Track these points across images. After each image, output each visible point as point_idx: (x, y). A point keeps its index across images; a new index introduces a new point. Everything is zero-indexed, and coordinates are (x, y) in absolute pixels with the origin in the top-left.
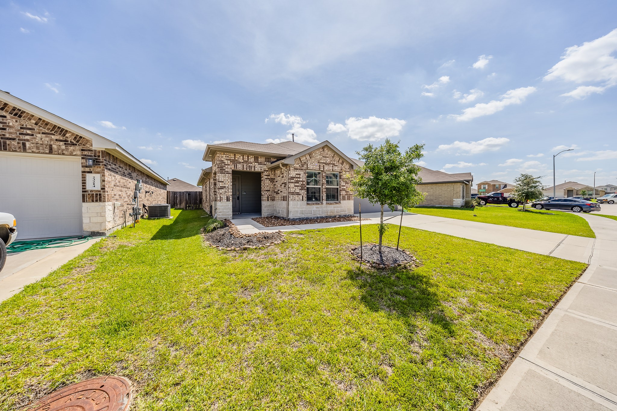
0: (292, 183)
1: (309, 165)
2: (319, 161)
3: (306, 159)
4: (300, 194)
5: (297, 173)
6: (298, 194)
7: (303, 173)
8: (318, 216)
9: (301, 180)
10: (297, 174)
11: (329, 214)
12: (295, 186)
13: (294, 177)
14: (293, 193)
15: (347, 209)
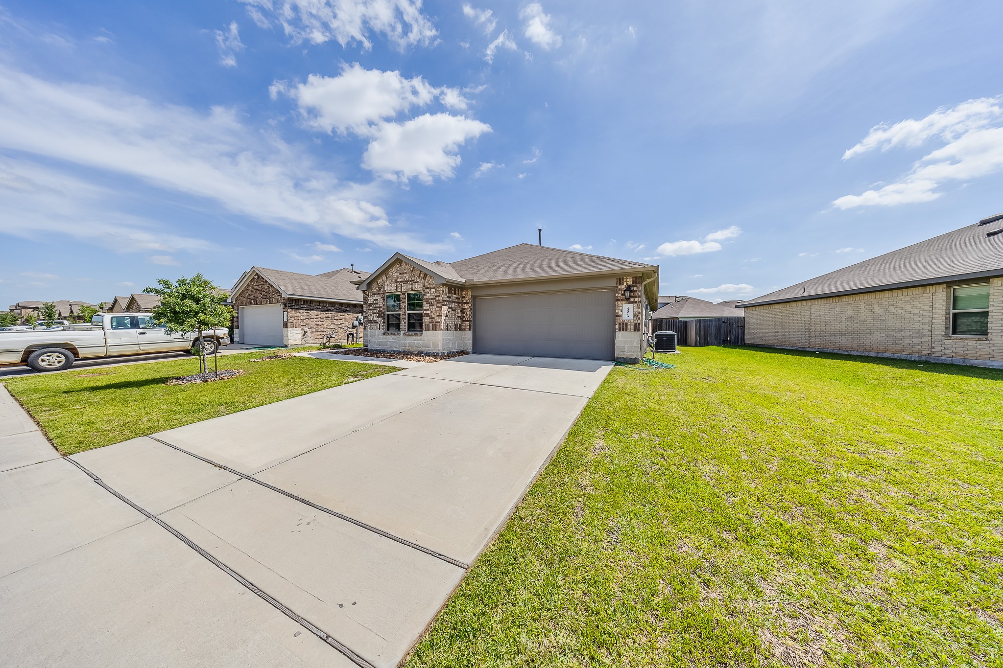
0: (370, 310)
1: (385, 287)
2: (396, 280)
3: (383, 280)
4: (377, 323)
5: (375, 298)
6: (376, 322)
7: (380, 298)
8: (395, 349)
9: (378, 306)
10: (375, 300)
11: (407, 348)
12: (373, 313)
13: (372, 304)
14: (371, 321)
15: (431, 343)
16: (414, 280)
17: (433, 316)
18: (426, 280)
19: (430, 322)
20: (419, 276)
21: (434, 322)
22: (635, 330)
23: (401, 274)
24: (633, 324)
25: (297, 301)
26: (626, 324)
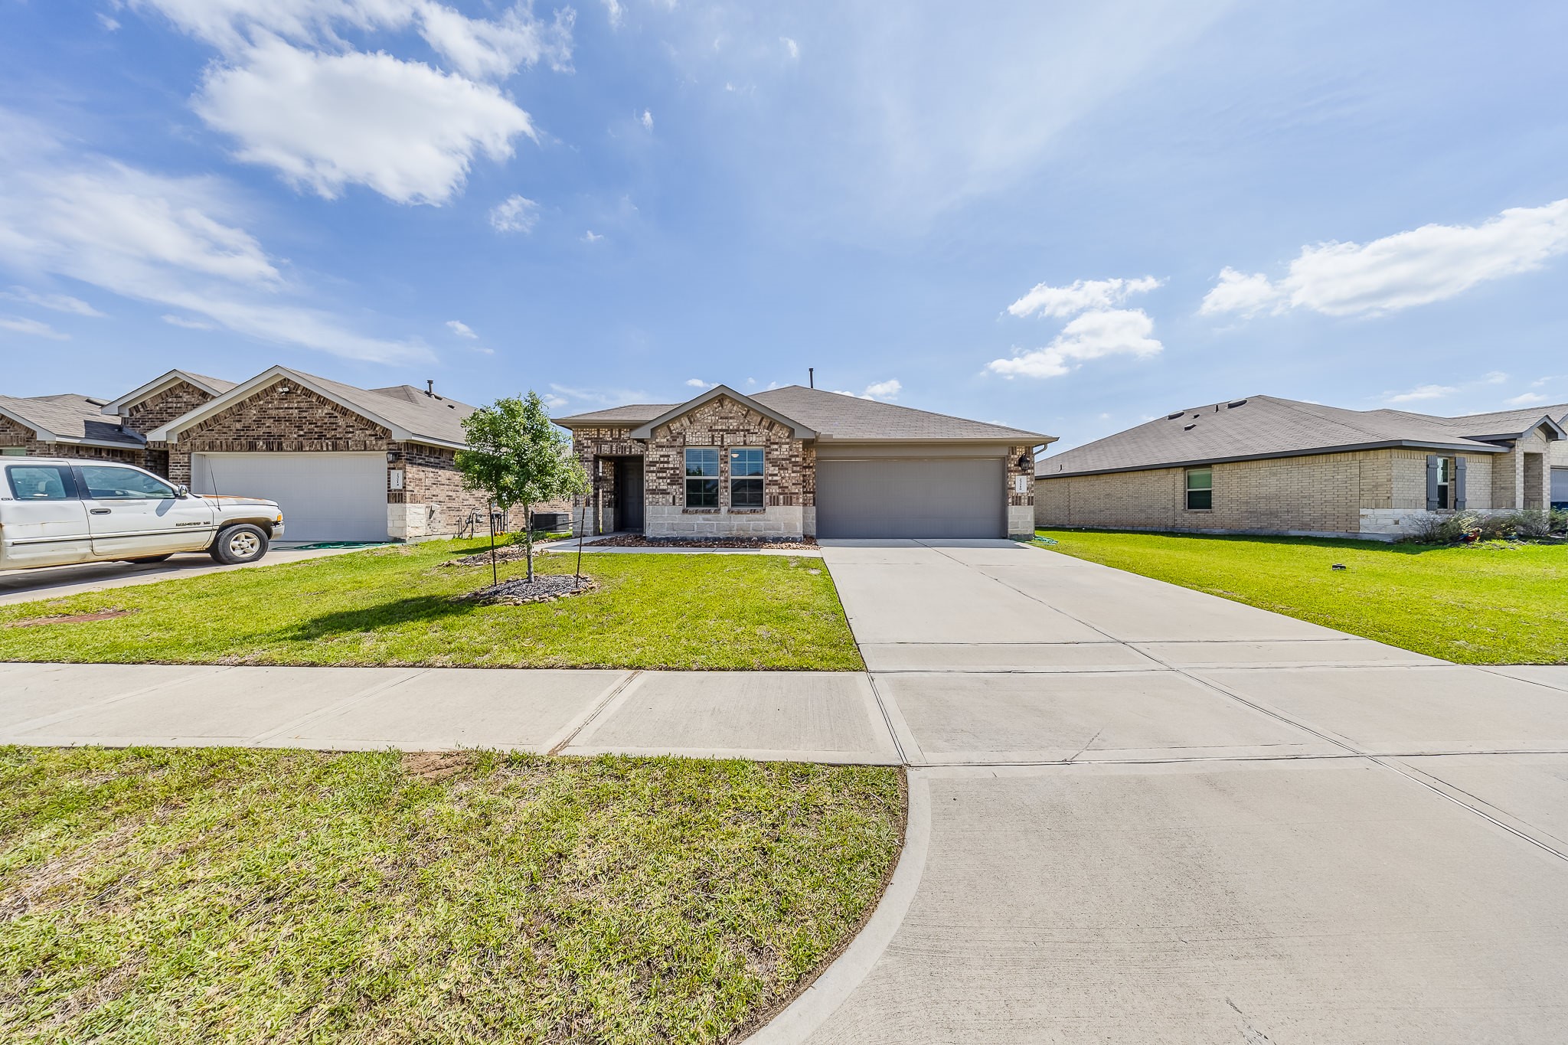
0: (653, 472)
1: (687, 436)
2: (711, 427)
3: (682, 425)
4: (669, 493)
5: (662, 453)
6: (664, 492)
7: (675, 453)
8: (709, 535)
9: (671, 466)
10: (661, 456)
11: (735, 533)
12: (659, 478)
13: (657, 462)
14: (655, 490)
15: (783, 524)
16: (748, 430)
17: (786, 485)
18: (774, 432)
19: (780, 494)
20: (760, 424)
21: (786, 493)
22: (1029, 505)
23: (721, 418)
24: (1027, 497)
25: (420, 448)
26: (1020, 497)
